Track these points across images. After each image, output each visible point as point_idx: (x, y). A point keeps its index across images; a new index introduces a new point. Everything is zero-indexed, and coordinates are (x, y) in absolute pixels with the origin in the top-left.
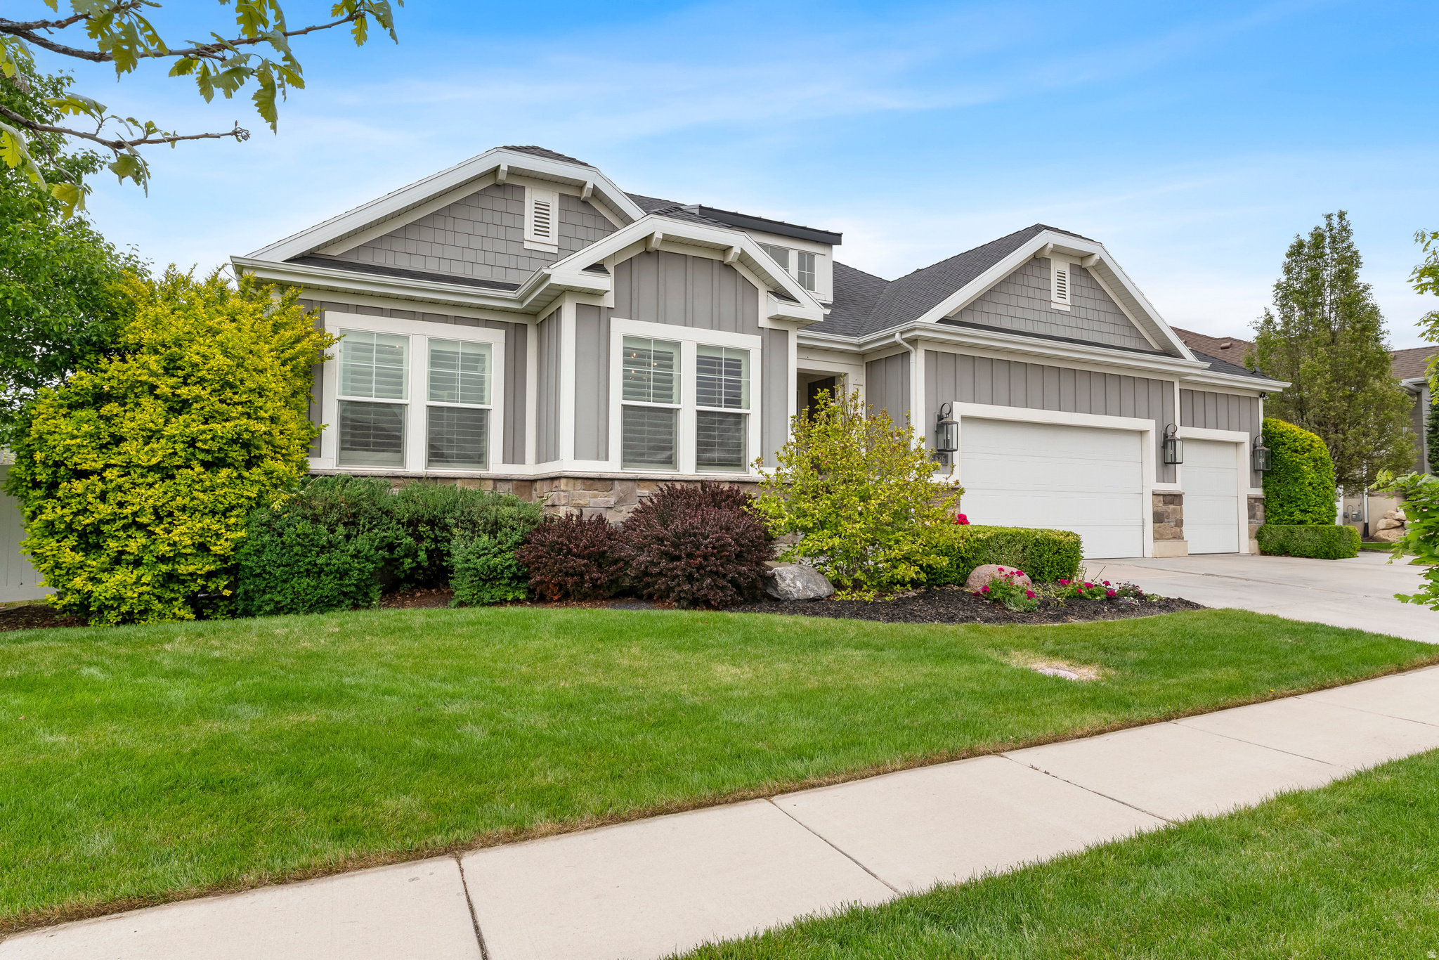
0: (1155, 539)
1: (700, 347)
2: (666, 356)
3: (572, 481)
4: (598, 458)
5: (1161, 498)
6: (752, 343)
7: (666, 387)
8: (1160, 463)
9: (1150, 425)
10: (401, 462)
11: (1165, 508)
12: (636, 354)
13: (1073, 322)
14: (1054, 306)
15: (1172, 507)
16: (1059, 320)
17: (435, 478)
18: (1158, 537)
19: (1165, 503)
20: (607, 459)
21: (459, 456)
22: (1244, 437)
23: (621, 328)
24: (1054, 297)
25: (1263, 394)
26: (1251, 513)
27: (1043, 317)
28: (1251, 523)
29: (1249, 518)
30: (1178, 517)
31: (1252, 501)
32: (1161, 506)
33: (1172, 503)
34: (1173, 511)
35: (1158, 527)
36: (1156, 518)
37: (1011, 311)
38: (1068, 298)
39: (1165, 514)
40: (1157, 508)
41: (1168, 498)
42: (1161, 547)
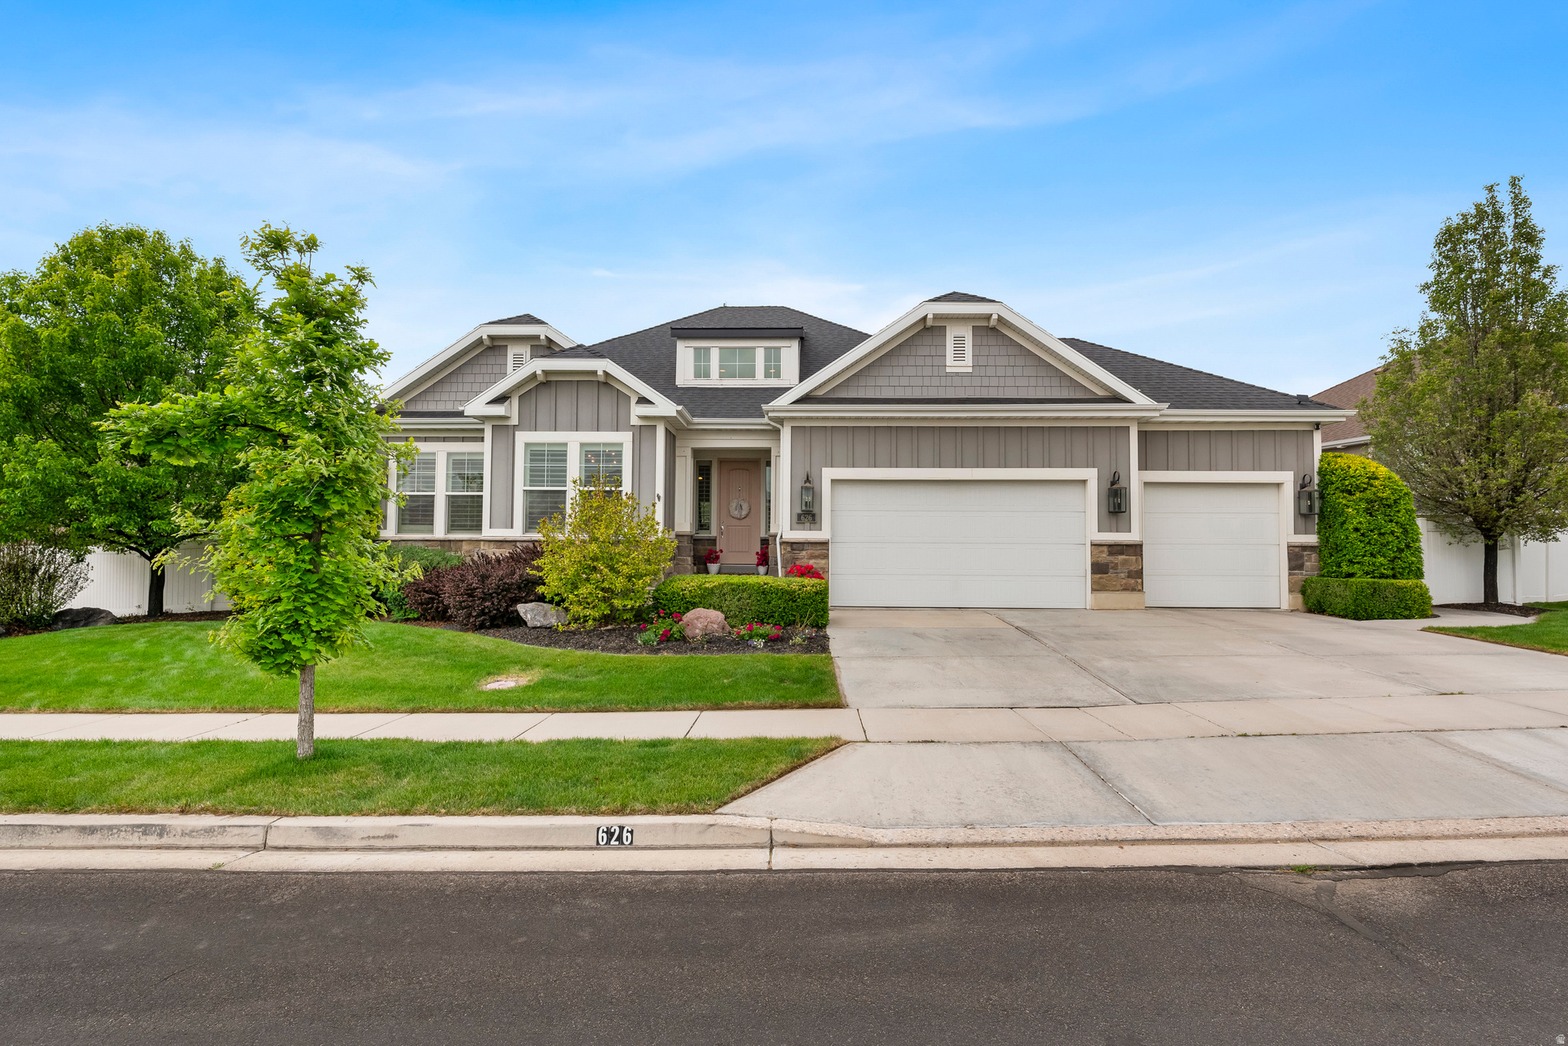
0: (1093, 590)
1: (582, 445)
2: (559, 455)
3: (487, 543)
4: (506, 528)
5: (1105, 549)
6: (625, 438)
7: (560, 476)
8: (1105, 510)
9: (1091, 474)
10: (432, 532)
11: (1111, 558)
12: (535, 454)
13: (977, 382)
14: (948, 370)
15: (1121, 558)
16: (957, 381)
17: (450, 541)
18: (1097, 588)
19: (1111, 554)
20: (512, 528)
21: (471, 526)
22: (1287, 478)
23: (522, 438)
24: (950, 360)
25: (1317, 426)
26: (1294, 563)
27: (935, 382)
28: (1294, 574)
29: (1290, 569)
30: (1131, 568)
31: (1297, 550)
32: (1104, 557)
33: (1122, 553)
34: (1125, 562)
35: (1101, 578)
36: (1098, 568)
37: (894, 381)
38: (969, 359)
39: (1111, 565)
40: (1100, 559)
41: (1116, 548)
42: (1107, 598)
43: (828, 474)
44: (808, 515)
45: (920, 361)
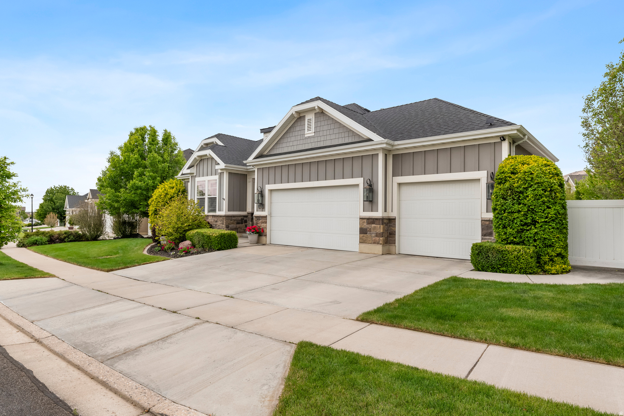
0: (360, 242)
1: (208, 181)
2: (204, 185)
5: (365, 221)
6: (217, 178)
9: (360, 181)
11: (368, 226)
12: (199, 185)
13: (316, 139)
14: (306, 136)
15: (373, 225)
16: (309, 141)
18: (362, 241)
19: (368, 223)
22: (483, 175)
24: (306, 132)
25: (503, 138)
26: (485, 232)
27: (301, 142)
28: (485, 239)
29: (482, 235)
30: (377, 231)
31: (487, 223)
32: (365, 225)
33: (374, 223)
34: (375, 228)
35: (363, 236)
36: (363, 231)
37: (288, 144)
38: (313, 130)
39: (368, 229)
40: (363, 226)
41: (370, 220)
42: (367, 248)
43: (268, 187)
44: (262, 205)
45: (296, 133)
